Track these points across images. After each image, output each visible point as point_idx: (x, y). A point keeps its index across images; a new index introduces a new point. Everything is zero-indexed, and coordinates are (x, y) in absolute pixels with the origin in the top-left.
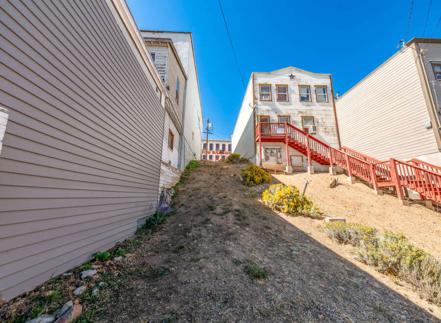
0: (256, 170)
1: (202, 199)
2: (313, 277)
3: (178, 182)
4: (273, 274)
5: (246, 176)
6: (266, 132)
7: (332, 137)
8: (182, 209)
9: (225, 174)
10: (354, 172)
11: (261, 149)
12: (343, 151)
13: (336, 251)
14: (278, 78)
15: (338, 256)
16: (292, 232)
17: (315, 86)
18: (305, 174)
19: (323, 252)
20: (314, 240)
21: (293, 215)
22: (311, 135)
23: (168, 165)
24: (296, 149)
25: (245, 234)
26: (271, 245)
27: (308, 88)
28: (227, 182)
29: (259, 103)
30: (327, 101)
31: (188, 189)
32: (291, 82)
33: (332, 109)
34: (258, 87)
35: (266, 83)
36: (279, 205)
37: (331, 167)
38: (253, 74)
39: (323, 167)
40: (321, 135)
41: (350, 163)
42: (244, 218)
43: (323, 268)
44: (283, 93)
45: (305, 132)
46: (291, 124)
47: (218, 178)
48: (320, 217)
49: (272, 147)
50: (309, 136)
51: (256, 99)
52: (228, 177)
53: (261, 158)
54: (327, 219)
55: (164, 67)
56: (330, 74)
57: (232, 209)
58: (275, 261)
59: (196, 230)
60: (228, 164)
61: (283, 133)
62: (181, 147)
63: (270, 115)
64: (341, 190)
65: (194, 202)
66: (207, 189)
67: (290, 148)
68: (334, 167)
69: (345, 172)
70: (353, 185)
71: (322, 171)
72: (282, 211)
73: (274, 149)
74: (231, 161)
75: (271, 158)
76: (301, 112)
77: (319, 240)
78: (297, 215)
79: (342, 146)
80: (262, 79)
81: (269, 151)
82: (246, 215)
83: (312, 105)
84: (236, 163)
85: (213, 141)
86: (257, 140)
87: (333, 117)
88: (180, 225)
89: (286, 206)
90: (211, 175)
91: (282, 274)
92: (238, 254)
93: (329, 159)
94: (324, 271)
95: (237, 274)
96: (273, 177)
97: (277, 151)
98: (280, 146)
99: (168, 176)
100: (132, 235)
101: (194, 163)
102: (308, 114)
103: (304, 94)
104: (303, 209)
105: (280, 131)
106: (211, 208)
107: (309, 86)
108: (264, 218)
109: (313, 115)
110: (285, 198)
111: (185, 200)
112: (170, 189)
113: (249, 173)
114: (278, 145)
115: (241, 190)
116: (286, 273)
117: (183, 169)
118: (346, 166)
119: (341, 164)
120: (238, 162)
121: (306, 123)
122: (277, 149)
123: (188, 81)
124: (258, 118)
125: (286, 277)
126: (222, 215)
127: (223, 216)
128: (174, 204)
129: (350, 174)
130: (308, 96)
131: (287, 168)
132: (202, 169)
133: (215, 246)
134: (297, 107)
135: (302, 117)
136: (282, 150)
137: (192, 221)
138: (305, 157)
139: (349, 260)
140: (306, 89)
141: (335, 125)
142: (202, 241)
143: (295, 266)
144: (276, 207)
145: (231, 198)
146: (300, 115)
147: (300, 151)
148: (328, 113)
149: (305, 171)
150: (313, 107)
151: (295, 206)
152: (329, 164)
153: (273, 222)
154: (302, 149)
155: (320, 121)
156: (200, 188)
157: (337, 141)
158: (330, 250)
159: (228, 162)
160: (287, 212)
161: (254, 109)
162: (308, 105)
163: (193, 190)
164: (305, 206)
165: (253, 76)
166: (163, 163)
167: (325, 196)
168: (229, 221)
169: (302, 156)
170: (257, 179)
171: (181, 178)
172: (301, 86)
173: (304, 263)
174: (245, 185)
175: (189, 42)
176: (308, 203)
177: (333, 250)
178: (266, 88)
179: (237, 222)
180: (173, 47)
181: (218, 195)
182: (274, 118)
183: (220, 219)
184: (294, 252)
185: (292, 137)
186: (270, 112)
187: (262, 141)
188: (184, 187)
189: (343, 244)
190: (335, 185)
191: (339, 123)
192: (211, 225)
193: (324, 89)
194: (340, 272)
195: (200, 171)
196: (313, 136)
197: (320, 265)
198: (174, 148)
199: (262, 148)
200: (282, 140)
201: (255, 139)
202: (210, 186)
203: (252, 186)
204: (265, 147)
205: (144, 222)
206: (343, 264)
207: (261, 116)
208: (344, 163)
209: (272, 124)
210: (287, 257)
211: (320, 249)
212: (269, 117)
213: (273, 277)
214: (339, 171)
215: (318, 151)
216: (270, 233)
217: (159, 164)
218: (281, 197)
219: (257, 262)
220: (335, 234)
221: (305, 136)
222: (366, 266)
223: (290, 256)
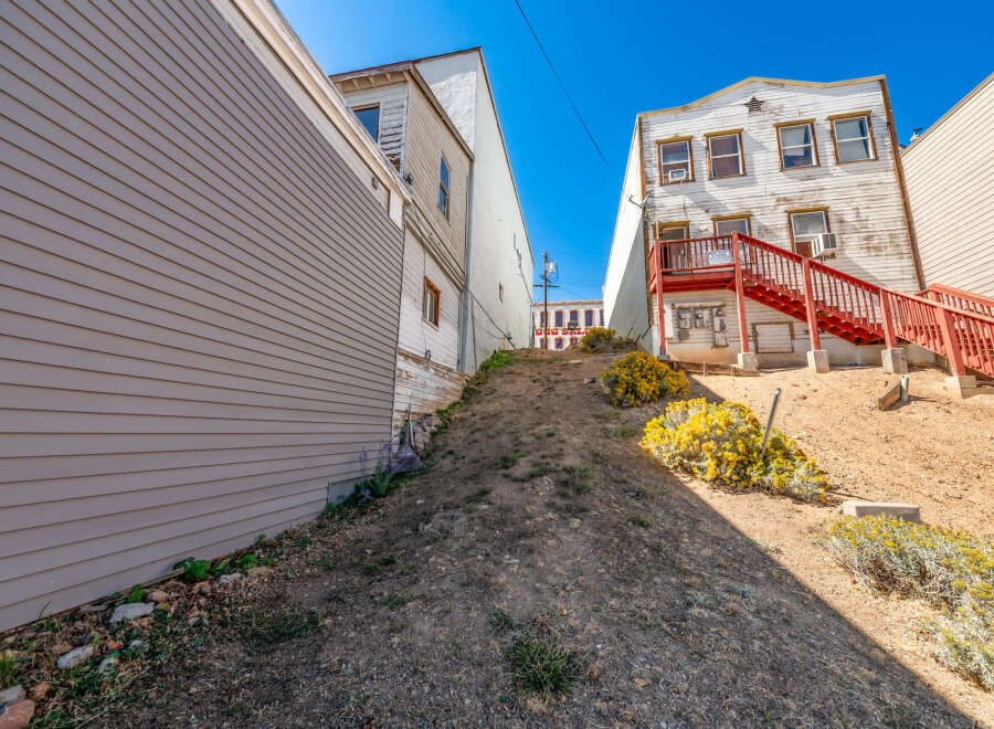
0: (642, 366)
1: (497, 440)
2: (733, 713)
3: (457, 399)
4: (594, 681)
5: (616, 382)
6: (677, 263)
7: (894, 262)
8: (447, 463)
9: (569, 378)
10: (973, 361)
11: (662, 311)
12: (930, 300)
13: (858, 620)
14: (712, 114)
15: (864, 638)
16: (716, 541)
17: (830, 119)
18: (800, 372)
19: (807, 617)
20: (786, 573)
21: (732, 488)
22: (818, 261)
23: (424, 360)
24: (772, 305)
25: (564, 537)
26: (628, 577)
27: (807, 129)
28: (568, 398)
29: (658, 190)
30: (872, 157)
31: (474, 415)
32: (754, 119)
33: (891, 177)
34: (654, 149)
35: (676, 135)
36: (690, 458)
37: (889, 349)
38: (640, 119)
39: (861, 352)
40: (854, 257)
41: (955, 335)
42: (579, 491)
43: (785, 682)
44: (728, 155)
45: (800, 253)
46: (755, 236)
47: (551, 389)
48: (826, 496)
49: (698, 304)
50: (812, 264)
51: (649, 183)
52: (573, 385)
53: (664, 335)
54: (850, 507)
55: (398, 130)
56: (882, 76)
57: (558, 465)
58: (618, 635)
59: (445, 518)
60: (585, 354)
61: (728, 262)
62: (465, 319)
63: (690, 218)
64: (919, 416)
65: (477, 445)
66: (515, 415)
67: (752, 305)
68: (899, 350)
69: (939, 364)
70: (967, 400)
71: (859, 362)
72: (699, 476)
73: (703, 308)
74: (593, 347)
75: (694, 333)
76: (785, 200)
77: (801, 574)
78: (745, 491)
79: (928, 285)
80: (665, 127)
81: (688, 316)
82: (591, 484)
83: (821, 176)
84: (605, 352)
85: (563, 304)
86: (652, 287)
87: (896, 200)
88: (419, 502)
89: (710, 463)
90: (534, 381)
91: (623, 683)
92: (516, 597)
93: (879, 325)
94: (785, 695)
95: (480, 665)
96: (697, 384)
97: (711, 314)
98: (719, 299)
99: (424, 385)
100: (308, 519)
101: (504, 355)
102: (810, 201)
103: (796, 148)
104: (766, 473)
105: (718, 259)
106: (506, 463)
107: (812, 122)
108: (639, 495)
109: (826, 204)
110: (709, 440)
111: (460, 441)
112: (430, 415)
113: (623, 374)
114: (714, 297)
115: (597, 417)
116: (640, 683)
117: (471, 371)
118: (942, 343)
119: (921, 340)
120: (611, 348)
121: (804, 229)
122: (712, 307)
123: (475, 164)
124: (655, 233)
125: (634, 698)
126: (523, 481)
127: (526, 485)
128: (434, 450)
129: (953, 369)
130: (807, 151)
131: (740, 357)
132: (516, 368)
133: (467, 566)
134: (771, 188)
135: (789, 213)
136: (727, 310)
137: (451, 492)
138: (798, 325)
139: (908, 660)
140: (802, 133)
141: (900, 226)
142: (443, 549)
143: (682, 659)
144: (681, 464)
145: (566, 437)
146: (783, 207)
147: (784, 310)
148: (879, 191)
149: (801, 364)
150: (826, 182)
151: (741, 462)
152: (883, 341)
153: (664, 506)
154: (790, 305)
155: (850, 217)
156: (501, 412)
157: (910, 272)
158: (837, 615)
159: (584, 350)
160: (714, 480)
161: (644, 209)
162: (809, 178)
163: (483, 419)
164: (773, 465)
165: (640, 124)
166: (407, 356)
167: (858, 434)
168: (535, 498)
169: (791, 324)
170: (644, 387)
171: (465, 390)
172: (783, 128)
173: (718, 655)
174: (611, 403)
175: (476, 70)
176: (787, 455)
177: (849, 615)
178: (676, 150)
179: (559, 501)
180: (419, 80)
181: (536, 430)
182: (703, 224)
183: (516, 490)
184: (695, 611)
185: (755, 272)
186: (690, 211)
187: (664, 291)
188: (465, 410)
189: (894, 596)
190: (896, 400)
191: (916, 216)
192: (485, 507)
193: (862, 121)
194: (851, 709)
195: (510, 372)
196: (828, 263)
197: (776, 669)
198: (440, 323)
199: (667, 308)
200: (725, 283)
201: (648, 286)
202: (527, 407)
203: (632, 407)
204: (677, 305)
205: (349, 490)
206: (873, 675)
207: (662, 226)
208: (934, 333)
209: (694, 241)
210: (664, 625)
211: (797, 607)
212: (686, 224)
213: (588, 690)
214: (917, 359)
215: (842, 305)
216: (639, 539)
217: (392, 360)
218: (695, 437)
219: (562, 630)
220: (860, 560)
221: (798, 266)
222: (979, 692)
223: (676, 623)
